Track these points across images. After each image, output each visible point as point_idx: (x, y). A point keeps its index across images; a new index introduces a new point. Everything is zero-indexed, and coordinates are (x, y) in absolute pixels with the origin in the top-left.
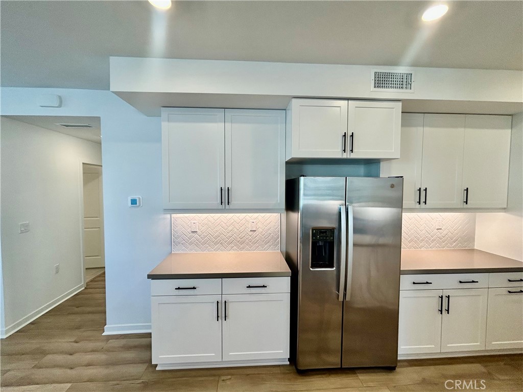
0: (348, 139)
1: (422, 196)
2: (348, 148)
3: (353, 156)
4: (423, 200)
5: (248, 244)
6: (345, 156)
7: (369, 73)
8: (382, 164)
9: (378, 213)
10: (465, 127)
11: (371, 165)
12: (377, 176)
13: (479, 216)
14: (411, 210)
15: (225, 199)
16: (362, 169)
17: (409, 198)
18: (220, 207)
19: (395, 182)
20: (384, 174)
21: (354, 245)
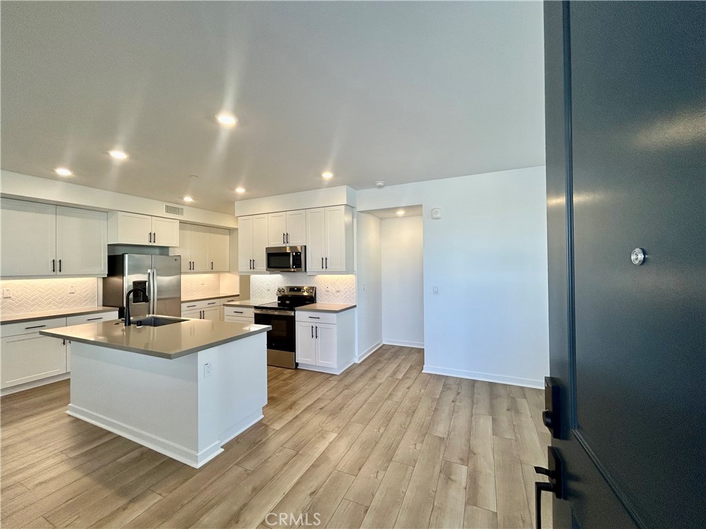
0: (152, 236)
1: (192, 266)
2: (152, 240)
3: (155, 244)
4: (192, 268)
5: (66, 303)
6: (150, 244)
7: (163, 206)
8: (170, 249)
9: (166, 280)
10: (210, 233)
11: (164, 250)
12: (167, 255)
13: (222, 275)
14: (186, 273)
15: (57, 268)
16: (157, 251)
17: (185, 266)
18: (53, 273)
19: (177, 258)
20: (171, 254)
21: (158, 300)
